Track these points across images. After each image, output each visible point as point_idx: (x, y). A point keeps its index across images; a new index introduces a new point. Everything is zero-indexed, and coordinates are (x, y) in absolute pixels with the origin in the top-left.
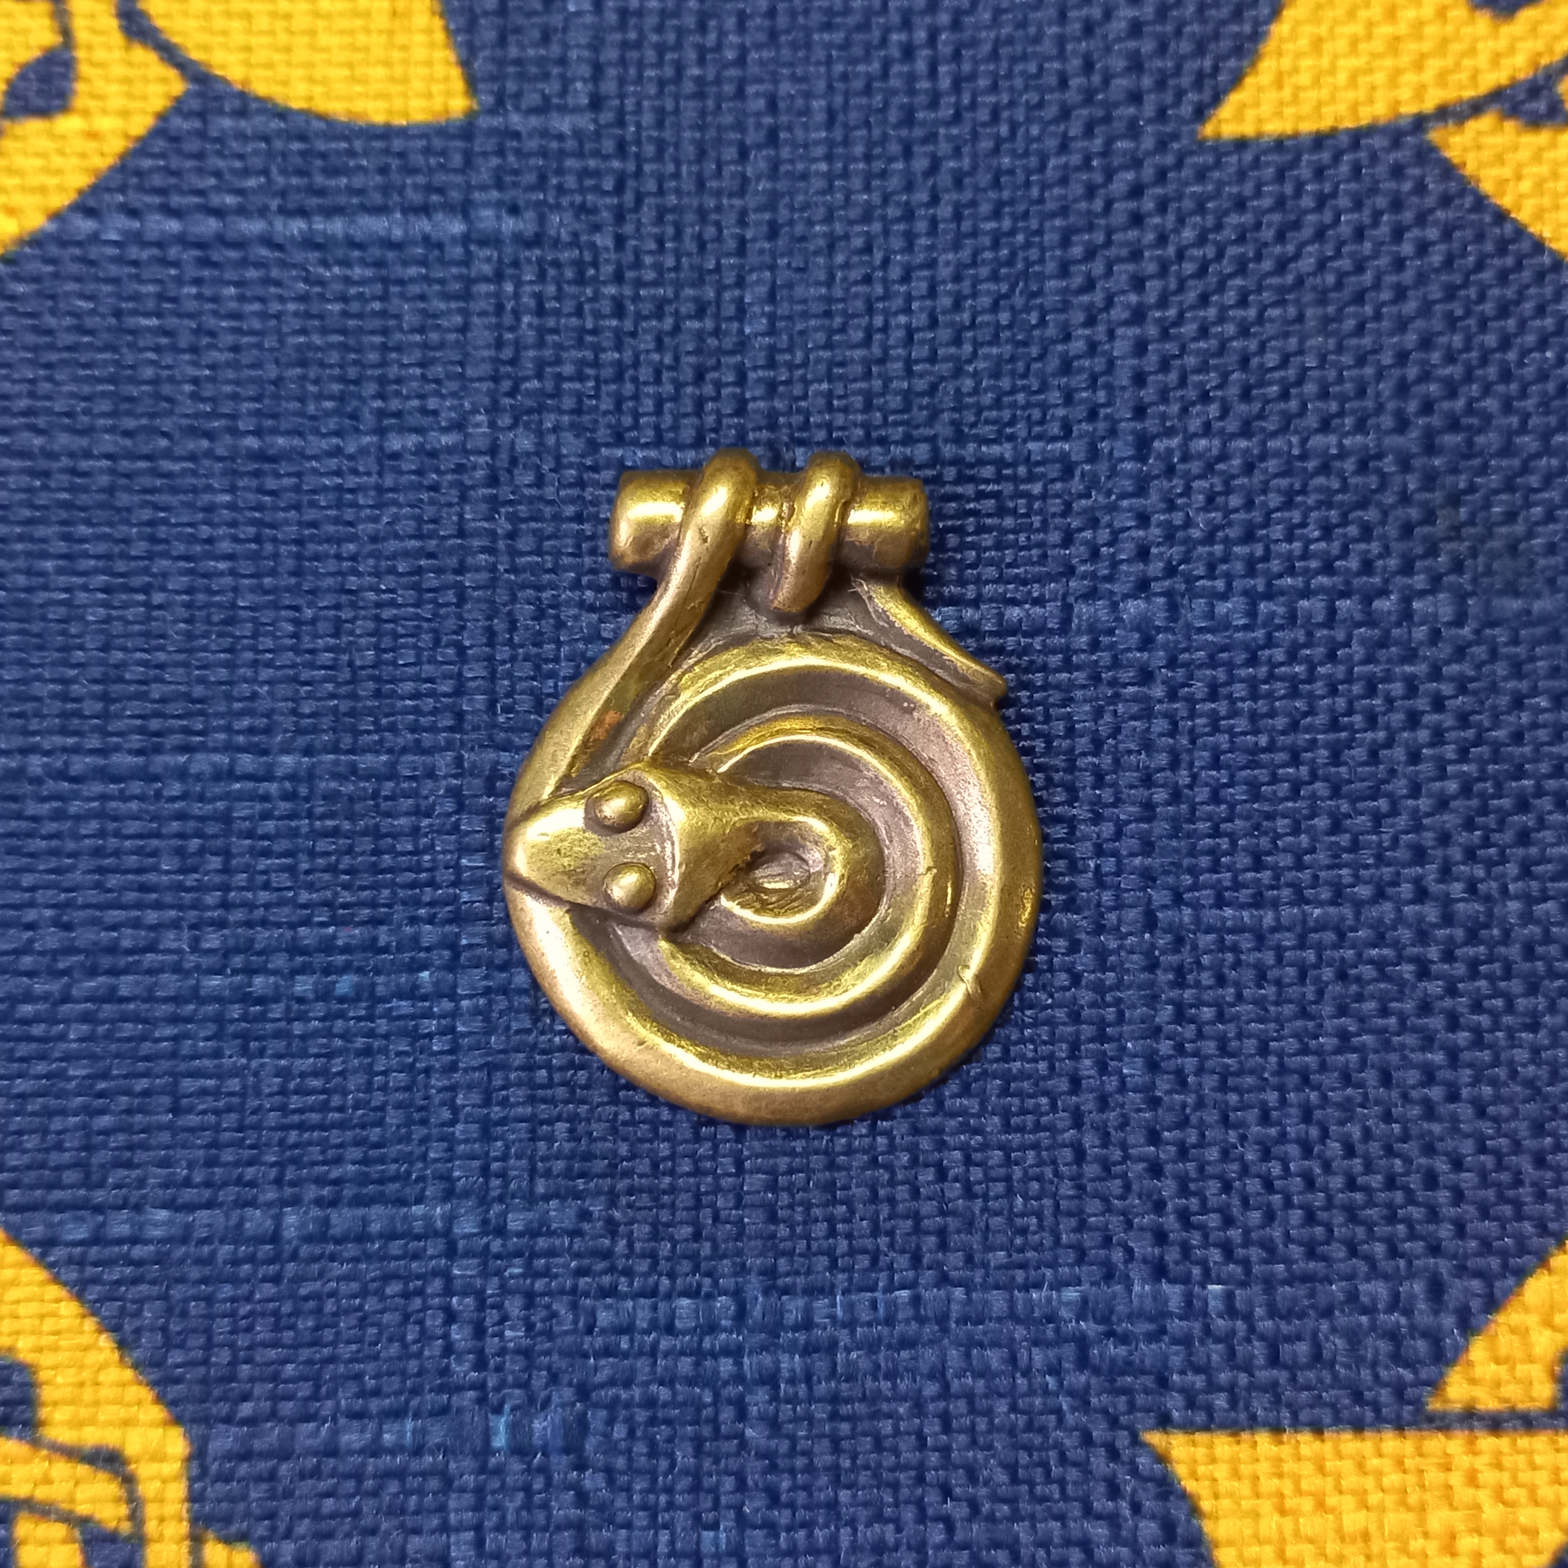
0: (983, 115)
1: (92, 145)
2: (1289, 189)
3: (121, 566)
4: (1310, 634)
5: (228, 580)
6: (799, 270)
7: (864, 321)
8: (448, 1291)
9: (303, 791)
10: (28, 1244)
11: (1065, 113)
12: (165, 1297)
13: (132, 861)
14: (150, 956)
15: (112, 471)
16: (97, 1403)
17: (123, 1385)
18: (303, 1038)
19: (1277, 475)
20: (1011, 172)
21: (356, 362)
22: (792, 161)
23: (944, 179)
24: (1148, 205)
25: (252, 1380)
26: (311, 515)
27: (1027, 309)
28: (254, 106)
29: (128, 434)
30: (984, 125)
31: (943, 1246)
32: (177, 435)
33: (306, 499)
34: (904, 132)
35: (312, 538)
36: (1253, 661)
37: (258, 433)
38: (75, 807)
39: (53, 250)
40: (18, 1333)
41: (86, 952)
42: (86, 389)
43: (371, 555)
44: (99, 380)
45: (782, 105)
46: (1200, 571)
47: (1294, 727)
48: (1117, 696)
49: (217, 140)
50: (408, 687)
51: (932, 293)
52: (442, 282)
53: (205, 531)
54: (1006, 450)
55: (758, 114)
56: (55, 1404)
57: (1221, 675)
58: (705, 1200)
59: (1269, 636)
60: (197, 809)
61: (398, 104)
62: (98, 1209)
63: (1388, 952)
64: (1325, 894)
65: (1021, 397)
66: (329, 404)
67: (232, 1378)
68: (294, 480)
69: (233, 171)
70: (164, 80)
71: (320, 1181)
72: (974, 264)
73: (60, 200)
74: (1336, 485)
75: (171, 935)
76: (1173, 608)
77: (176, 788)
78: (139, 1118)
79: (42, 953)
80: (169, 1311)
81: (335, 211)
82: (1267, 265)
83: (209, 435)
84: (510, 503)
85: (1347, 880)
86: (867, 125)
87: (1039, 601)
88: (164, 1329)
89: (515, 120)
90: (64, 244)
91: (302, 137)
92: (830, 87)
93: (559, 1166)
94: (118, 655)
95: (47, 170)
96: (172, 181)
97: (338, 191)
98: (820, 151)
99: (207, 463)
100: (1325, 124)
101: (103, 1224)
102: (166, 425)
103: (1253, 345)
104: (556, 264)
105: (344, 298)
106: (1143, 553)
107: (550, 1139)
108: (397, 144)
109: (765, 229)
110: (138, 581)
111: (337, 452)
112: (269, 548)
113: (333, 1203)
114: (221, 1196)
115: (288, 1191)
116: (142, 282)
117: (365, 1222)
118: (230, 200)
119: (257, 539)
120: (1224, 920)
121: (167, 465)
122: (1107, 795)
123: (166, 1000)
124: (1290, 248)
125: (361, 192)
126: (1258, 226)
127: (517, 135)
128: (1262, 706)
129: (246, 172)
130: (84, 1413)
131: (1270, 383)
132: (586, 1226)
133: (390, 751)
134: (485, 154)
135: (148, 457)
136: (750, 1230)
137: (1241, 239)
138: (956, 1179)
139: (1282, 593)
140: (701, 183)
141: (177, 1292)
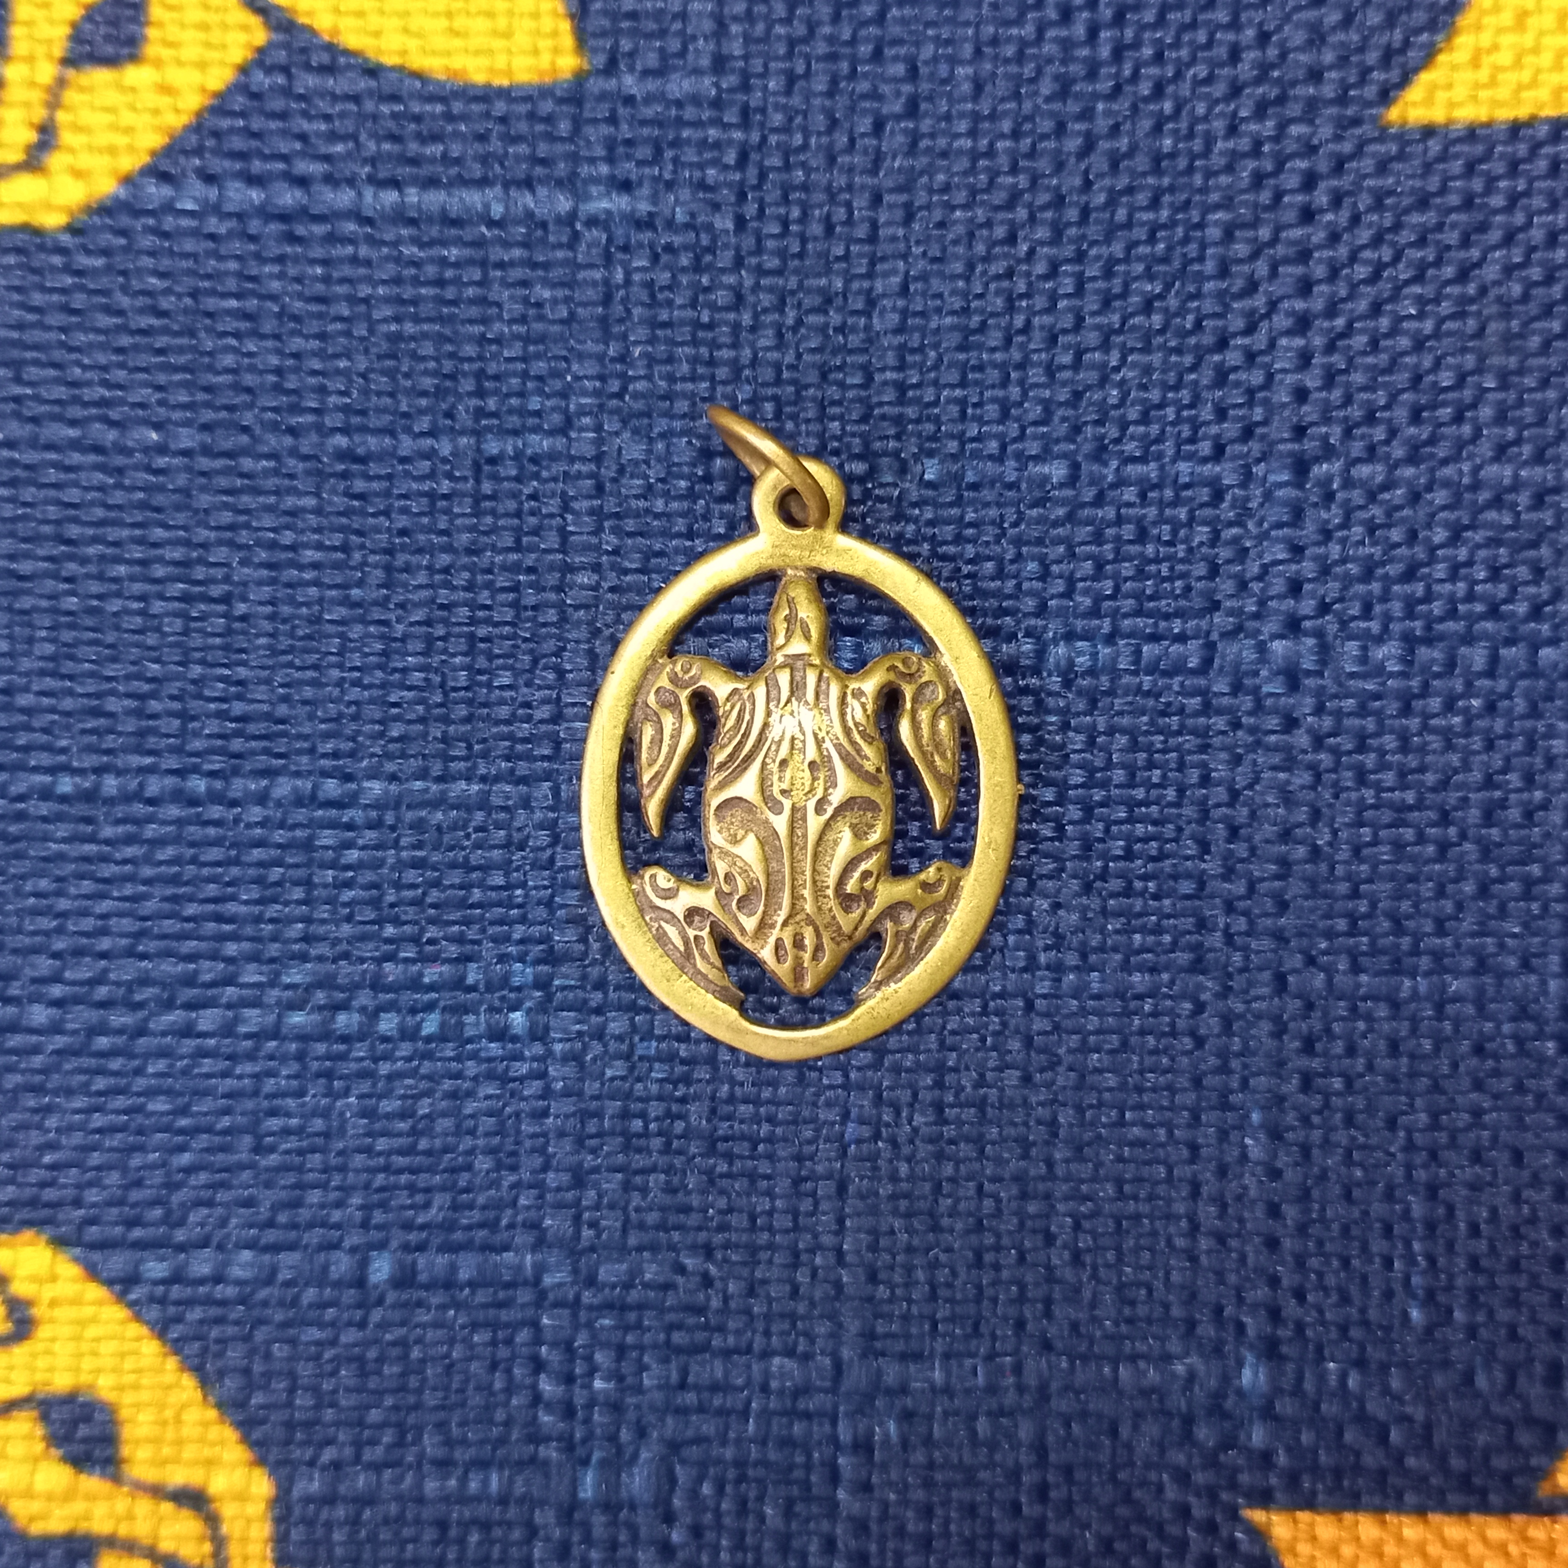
0: (1145, 89)
1: (165, 101)
2: (1477, 185)
3: (200, 573)
4: (1469, 684)
5: (313, 591)
6: (935, 260)
7: (1004, 321)
8: (538, 1341)
9: (389, 818)
10: (109, 1283)
11: (1236, 90)
12: (247, 1338)
13: (212, 889)
14: (230, 990)
15: (188, 469)
16: (179, 1443)
17: (205, 1424)
18: (390, 1077)
19: (1444, 508)
20: (1173, 155)
21: (452, 356)
22: (932, 136)
23: (1098, 162)
24: (1321, 198)
25: (337, 1424)
26: (402, 521)
27: (1182, 312)
28: (342, 60)
29: (206, 427)
30: (1146, 100)
31: (1048, 1314)
32: (258, 431)
33: (398, 504)
34: (1056, 106)
35: (403, 548)
36: (1406, 710)
37: (345, 431)
38: (151, 831)
39: (125, 221)
40: (98, 1371)
41: (164, 985)
42: (162, 378)
43: (465, 568)
44: (176, 369)
45: (924, 70)
46: (1355, 610)
47: (1444, 784)
48: (1258, 743)
49: (301, 98)
50: (504, 712)
51: (1080, 290)
52: (546, 266)
53: (288, 537)
54: (1151, 470)
55: (896, 80)
56: (137, 1442)
57: (1370, 724)
58: (804, 1257)
59: (1426, 685)
60: (279, 836)
61: (501, 62)
62: (181, 1248)
63: (1529, 1027)
64: (1468, 963)
65: (1170, 413)
66: (423, 402)
67: (317, 1422)
68: (385, 484)
69: (318, 134)
70: (245, 28)
71: (408, 1226)
72: (1127, 260)
73: (130, 163)
74: (1507, 520)
75: (252, 967)
76: (1324, 649)
77: (256, 813)
78: (220, 1157)
79: (118, 984)
80: (251, 1353)
81: (431, 183)
82: (1449, 271)
83: (292, 431)
84: (617, 515)
85: (1492, 949)
86: (1016, 96)
87: (1182, 638)
88: (247, 1371)
89: (629, 83)
90: (138, 213)
91: (395, 98)
92: (978, 52)
93: (652, 1218)
94: (197, 670)
95: (114, 128)
96: (254, 144)
97: (432, 160)
98: (963, 126)
99: (291, 462)
100: (1523, 112)
101: (187, 1263)
102: (248, 418)
103: (1427, 362)
104: (669, 248)
105: (440, 283)
106: (1295, 588)
107: (644, 1191)
108: (500, 107)
109: (899, 214)
110: (216, 591)
111: (429, 455)
112: (357, 556)
113: (421, 1247)
114: (306, 1238)
115: (375, 1235)
116: (221, 258)
117: (453, 1268)
118: (316, 168)
119: (345, 548)
120: (1358, 986)
121: (247, 464)
122: (1241, 849)
123: (248, 1036)
124: (1475, 253)
125: (458, 161)
126: (1440, 227)
127: (629, 100)
128: (1413, 761)
129: (333, 137)
130: (166, 1451)
131: (1444, 404)
132: (680, 1280)
133: (483, 779)
134: (595, 121)
135: (229, 454)
136: (849, 1290)
137: (1421, 242)
138: (1065, 1246)
139: (1441, 637)
140: (831, 160)
141: (260, 1335)
